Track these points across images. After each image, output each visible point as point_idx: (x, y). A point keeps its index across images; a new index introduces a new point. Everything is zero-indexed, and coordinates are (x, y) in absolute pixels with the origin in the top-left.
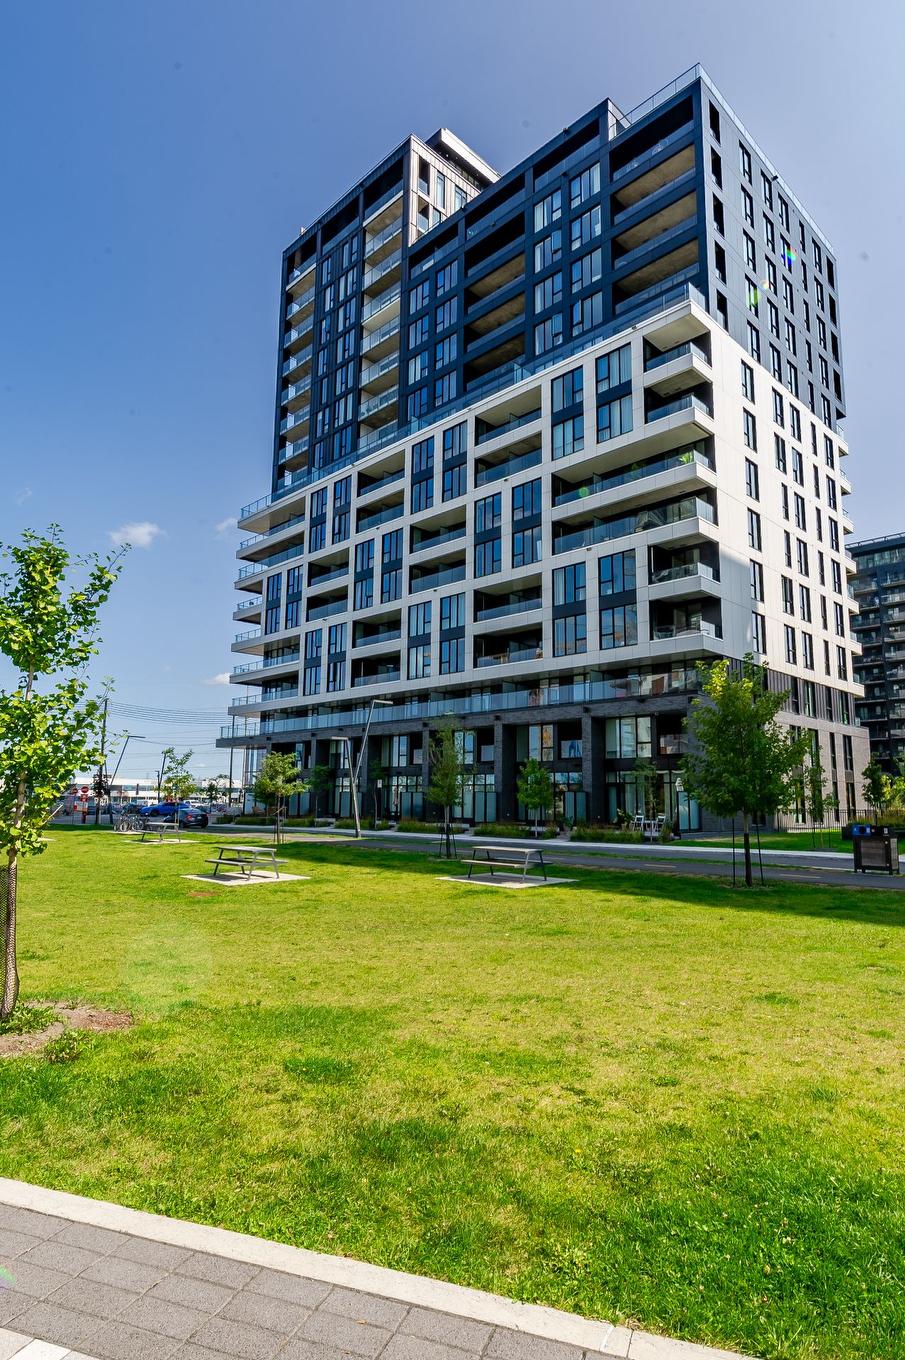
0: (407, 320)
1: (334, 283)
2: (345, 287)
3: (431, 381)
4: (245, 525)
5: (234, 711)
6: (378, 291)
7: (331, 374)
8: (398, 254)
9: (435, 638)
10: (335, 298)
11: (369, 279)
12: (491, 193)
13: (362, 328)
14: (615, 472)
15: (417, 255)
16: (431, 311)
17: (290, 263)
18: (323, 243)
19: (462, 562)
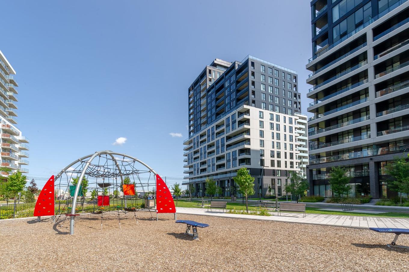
0: (207, 104)
1: (196, 96)
2: (198, 97)
3: (211, 116)
4: (184, 144)
5: (185, 178)
6: (203, 97)
7: (197, 114)
8: (206, 90)
9: (211, 166)
10: (197, 99)
11: (202, 95)
12: (229, 69)
13: (201, 105)
14: (235, 135)
15: (208, 91)
16: (211, 102)
17: (189, 91)
18: (194, 87)
19: (214, 152)
